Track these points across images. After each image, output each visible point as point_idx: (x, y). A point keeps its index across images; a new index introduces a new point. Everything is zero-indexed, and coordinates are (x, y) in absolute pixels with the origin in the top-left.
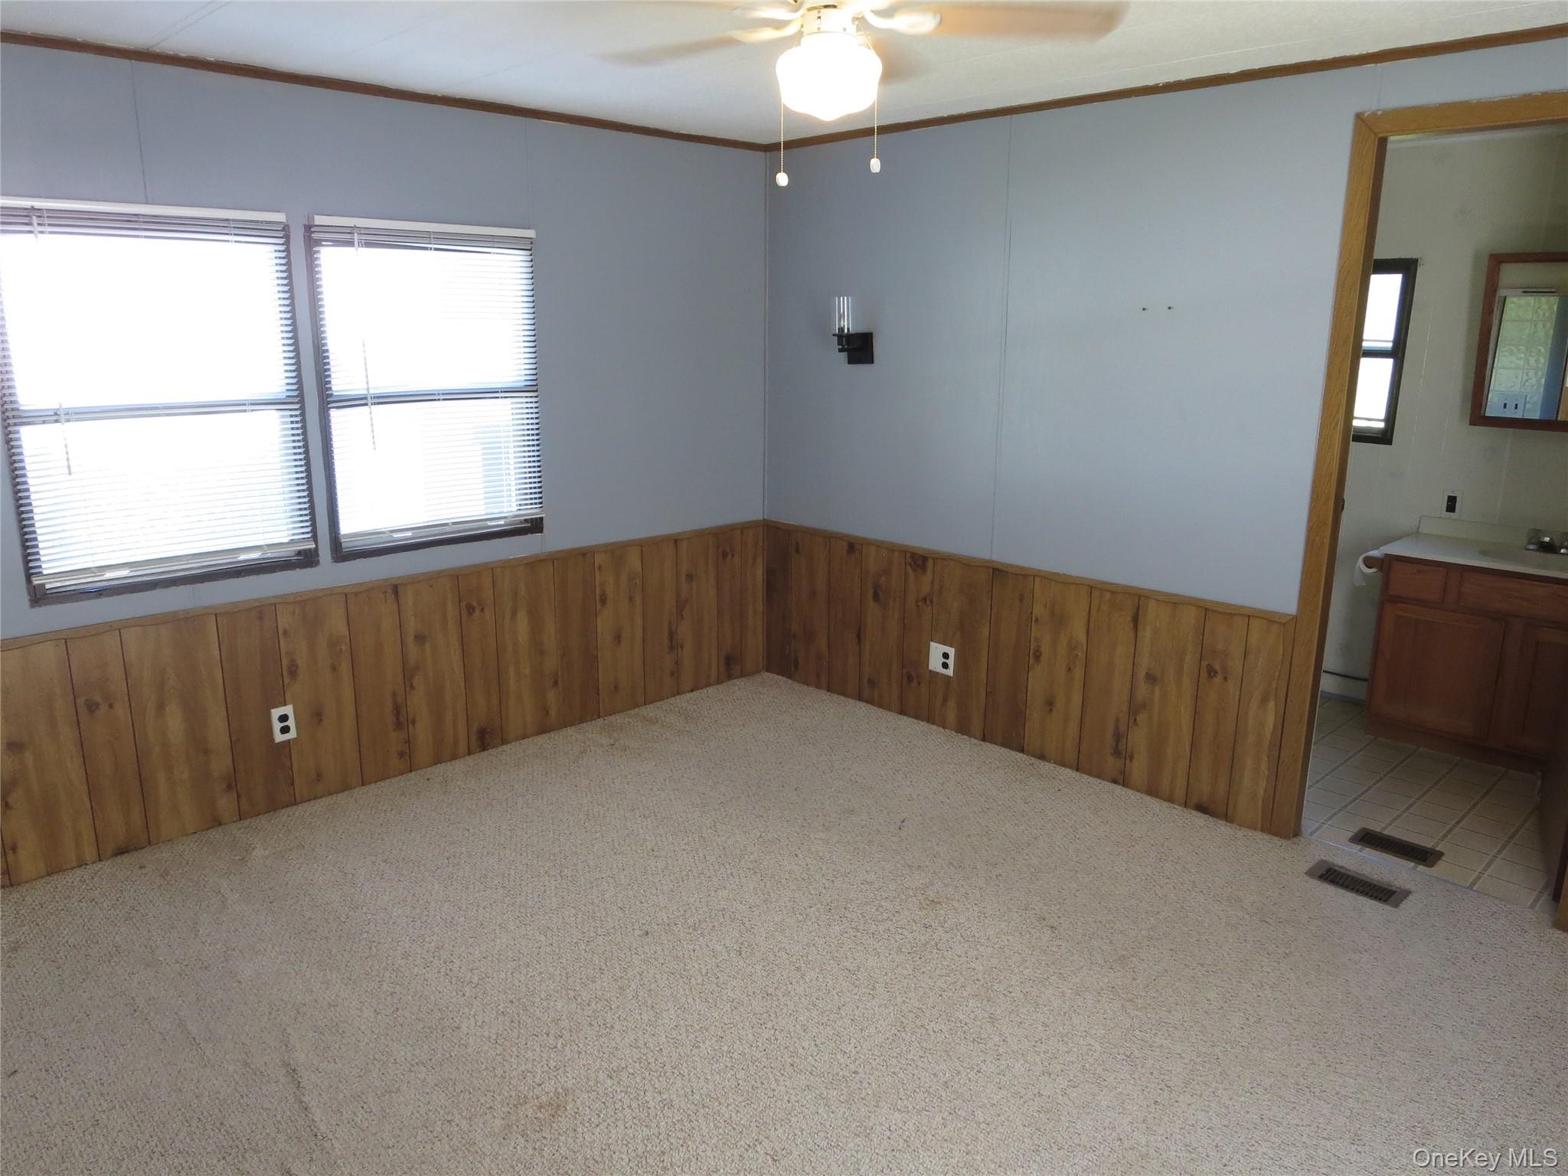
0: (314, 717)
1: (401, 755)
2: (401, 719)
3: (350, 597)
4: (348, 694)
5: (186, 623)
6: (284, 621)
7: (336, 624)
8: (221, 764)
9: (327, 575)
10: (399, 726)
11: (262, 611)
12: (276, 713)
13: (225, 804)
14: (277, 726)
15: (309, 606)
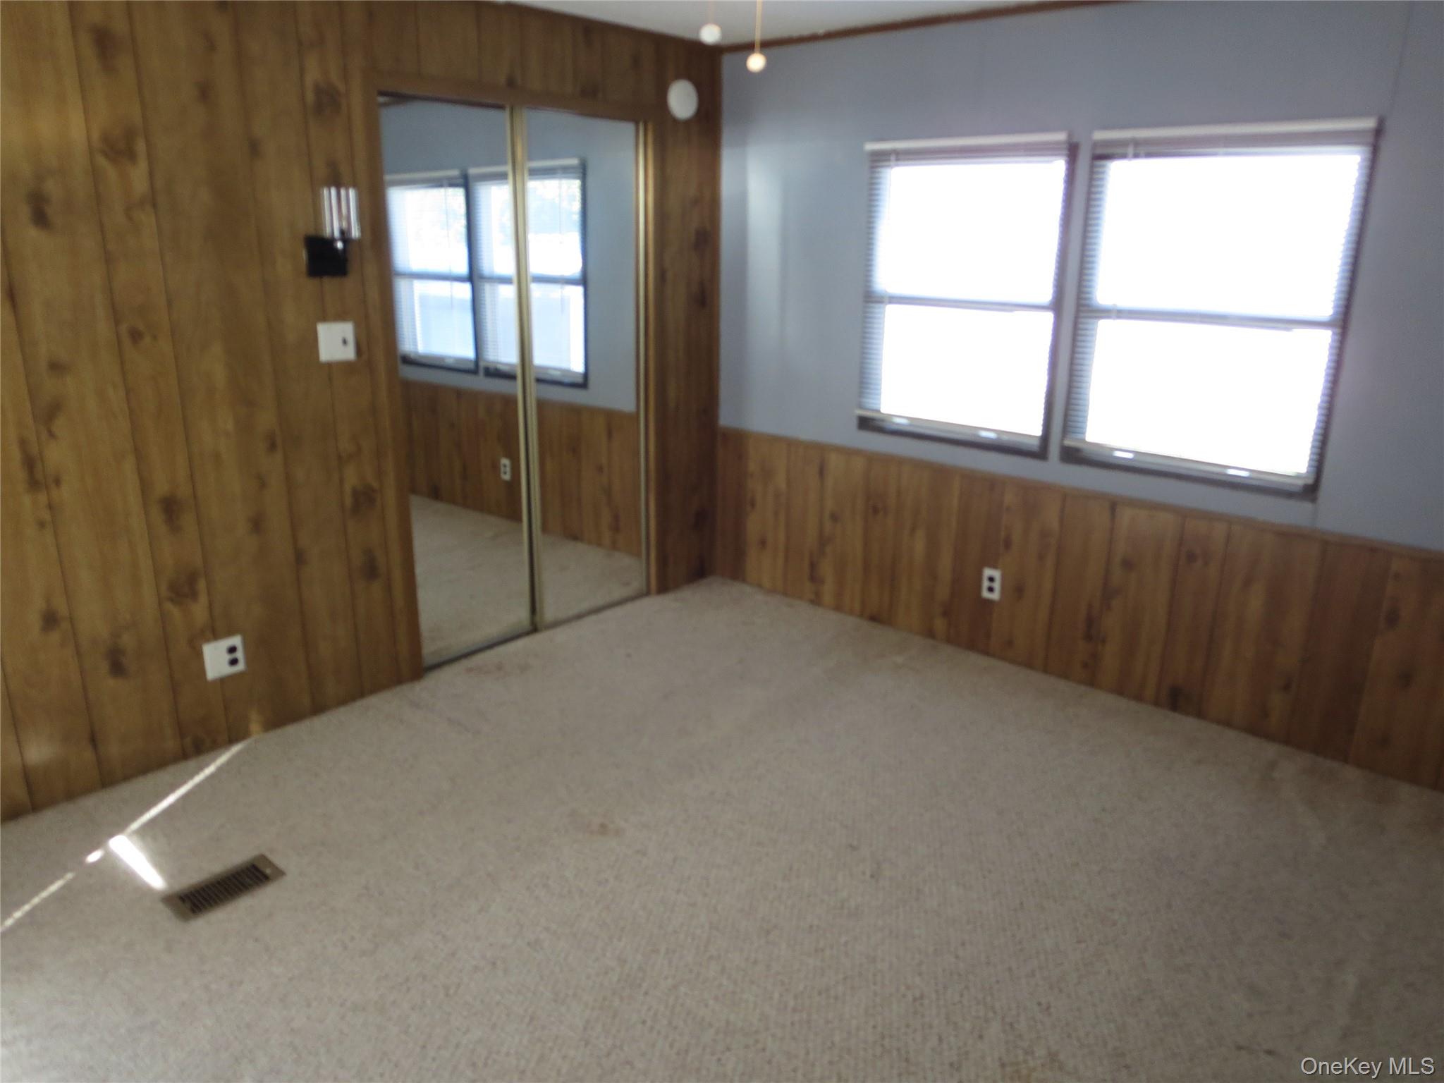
0: (1016, 590)
1: (1085, 665)
2: (1092, 632)
3: (1068, 497)
4: (1048, 585)
5: (941, 473)
6: (1009, 498)
7: (1051, 517)
8: (943, 592)
9: (1053, 472)
10: (1089, 637)
11: (993, 483)
12: (988, 572)
13: (940, 624)
14: (986, 584)
15: (1031, 493)
